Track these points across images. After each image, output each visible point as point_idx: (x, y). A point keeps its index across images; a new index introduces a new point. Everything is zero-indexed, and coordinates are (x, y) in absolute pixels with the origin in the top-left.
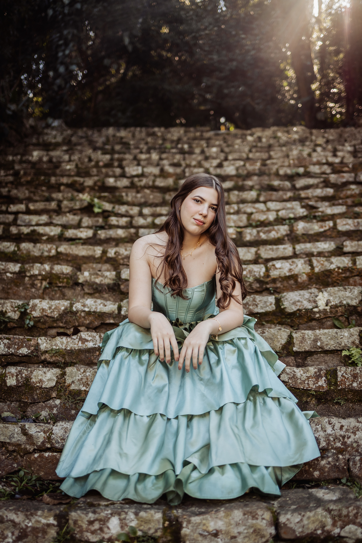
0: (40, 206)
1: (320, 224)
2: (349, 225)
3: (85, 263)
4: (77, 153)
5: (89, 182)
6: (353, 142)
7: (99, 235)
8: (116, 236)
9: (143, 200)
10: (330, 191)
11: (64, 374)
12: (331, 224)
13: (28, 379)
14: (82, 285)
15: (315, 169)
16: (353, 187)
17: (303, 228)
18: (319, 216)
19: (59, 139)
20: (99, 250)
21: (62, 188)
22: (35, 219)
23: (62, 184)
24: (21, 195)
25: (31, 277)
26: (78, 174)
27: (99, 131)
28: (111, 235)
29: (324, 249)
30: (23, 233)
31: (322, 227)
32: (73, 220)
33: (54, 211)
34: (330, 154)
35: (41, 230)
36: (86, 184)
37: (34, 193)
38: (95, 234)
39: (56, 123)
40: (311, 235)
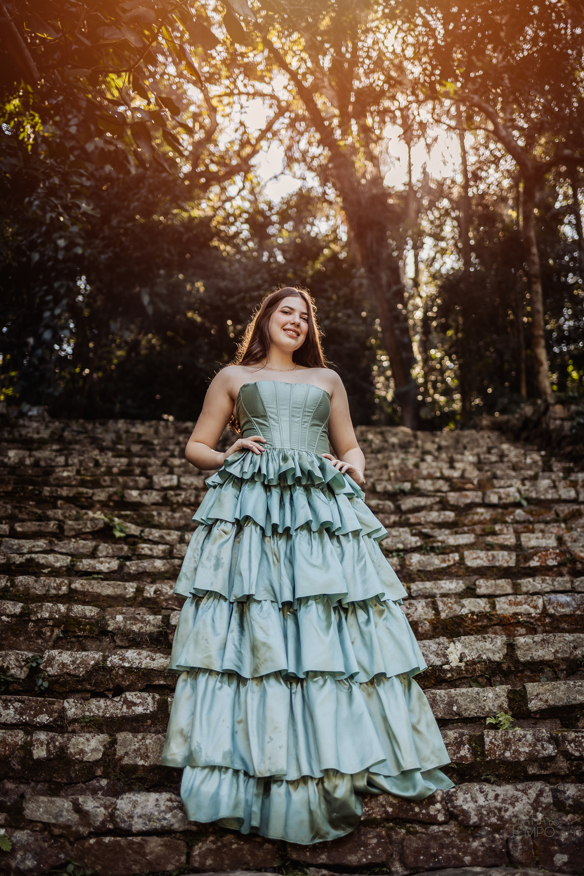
0: (32, 526)
1: (440, 557)
3: (110, 606)
4: (75, 453)
5: (101, 495)
7: (128, 567)
8: (152, 570)
9: (182, 522)
10: (449, 515)
11: (114, 742)
12: (456, 557)
13: (63, 749)
14: (112, 634)
15: (426, 485)
16: (480, 510)
18: (438, 547)
19: (45, 434)
20: (132, 587)
21: (60, 502)
22: (27, 544)
23: (61, 497)
25: (39, 621)
26: (83, 483)
27: (103, 424)
28: (145, 567)
29: (451, 589)
30: (14, 563)
31: (444, 561)
32: (84, 546)
33: (53, 535)
34: (445, 465)
35: (41, 559)
36: (96, 498)
37: (20, 509)
38: (121, 567)
39: (34, 411)
40: (430, 571)
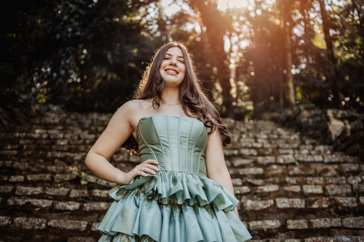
0: (36, 177)
1: (263, 202)
2: (286, 203)
3: (71, 236)
4: (69, 132)
5: (78, 157)
6: (266, 132)
7: (85, 207)
8: (99, 209)
10: (260, 170)
12: (272, 202)
15: (246, 152)
17: (251, 205)
18: (259, 193)
19: (57, 120)
20: (85, 224)
21: (56, 161)
22: (30, 190)
23: (57, 158)
24: (21, 167)
26: (70, 150)
27: (87, 115)
28: (95, 208)
29: (272, 226)
30: (19, 205)
31: (265, 204)
32: (63, 191)
33: (48, 182)
34: (253, 140)
35: (34, 202)
36: (76, 158)
37: (33, 165)
38: (81, 207)
39: (55, 108)
40: (257, 211)
